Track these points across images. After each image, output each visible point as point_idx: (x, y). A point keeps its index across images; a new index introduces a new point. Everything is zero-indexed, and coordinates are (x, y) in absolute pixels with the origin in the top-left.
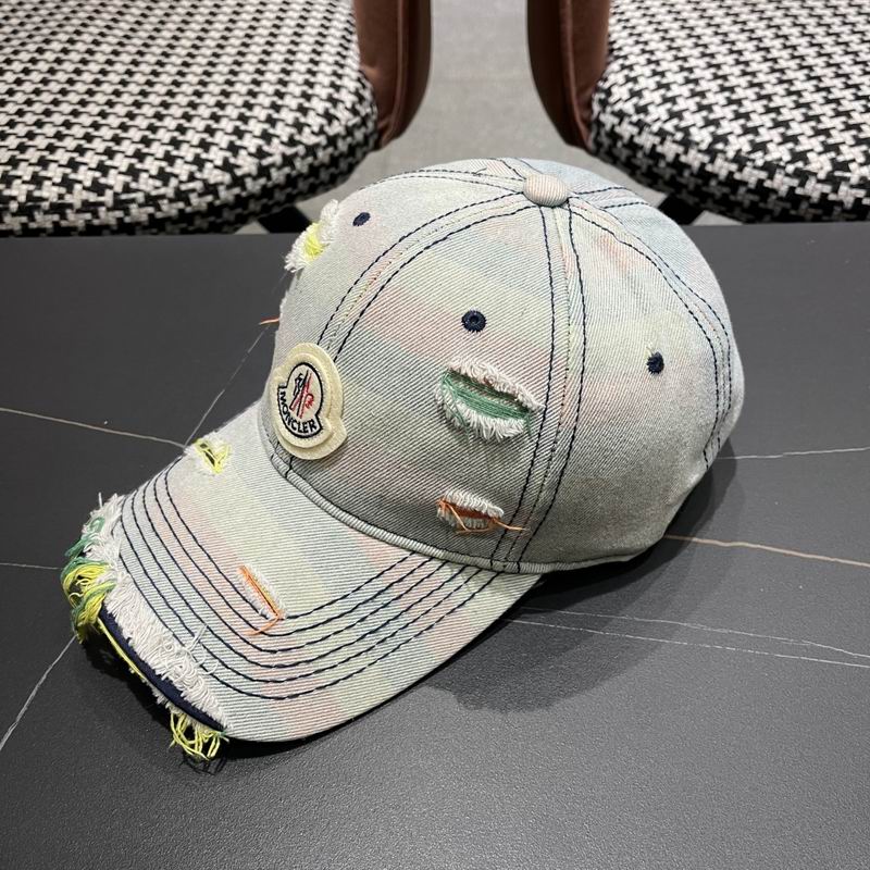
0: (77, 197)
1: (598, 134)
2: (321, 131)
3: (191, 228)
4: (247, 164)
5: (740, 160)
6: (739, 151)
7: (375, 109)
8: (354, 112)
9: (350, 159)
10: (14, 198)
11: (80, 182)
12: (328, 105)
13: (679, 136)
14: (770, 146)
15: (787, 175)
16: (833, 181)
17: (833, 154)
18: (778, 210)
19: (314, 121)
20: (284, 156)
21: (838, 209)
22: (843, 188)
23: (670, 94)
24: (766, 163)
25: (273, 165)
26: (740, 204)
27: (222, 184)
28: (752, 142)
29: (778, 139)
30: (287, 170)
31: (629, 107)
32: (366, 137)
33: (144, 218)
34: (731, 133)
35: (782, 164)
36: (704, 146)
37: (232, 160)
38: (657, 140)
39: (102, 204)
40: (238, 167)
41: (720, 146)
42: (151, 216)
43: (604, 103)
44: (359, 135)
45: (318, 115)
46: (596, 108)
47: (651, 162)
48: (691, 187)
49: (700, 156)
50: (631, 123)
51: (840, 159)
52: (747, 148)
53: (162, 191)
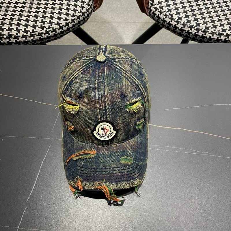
0: (21, 34)
1: (150, 12)
2: (81, 12)
3: (50, 40)
4: (63, 23)
5: (184, 25)
6: (184, 22)
7: (93, 2)
8: (88, 5)
9: (88, 17)
10: (5, 35)
11: (21, 30)
12: (82, 4)
13: (170, 17)
14: (191, 21)
15: (195, 29)
16: (205, 32)
17: (206, 25)
18: (192, 37)
19: (79, 9)
20: (72, 20)
21: (205, 38)
22: (207, 34)
23: (168, 4)
24: (190, 26)
25: (69, 22)
26: (183, 35)
27: (57, 29)
28: (187, 20)
29: (193, 20)
30: (73, 23)
31: (158, 7)
32: (91, 11)
33: (38, 39)
34: (182, 17)
35: (194, 26)
36: (176, 20)
37: (59, 22)
38: (165, 17)
39: (27, 36)
40: (61, 24)
41: (180, 20)
42: (40, 38)
43: (152, 4)
44: (90, 11)
45: (80, 7)
46: (150, 5)
47: (163, 22)
48: (172, 29)
49: (175, 22)
50: (158, 11)
51: (207, 26)
52: (186, 21)
53: (42, 31)
